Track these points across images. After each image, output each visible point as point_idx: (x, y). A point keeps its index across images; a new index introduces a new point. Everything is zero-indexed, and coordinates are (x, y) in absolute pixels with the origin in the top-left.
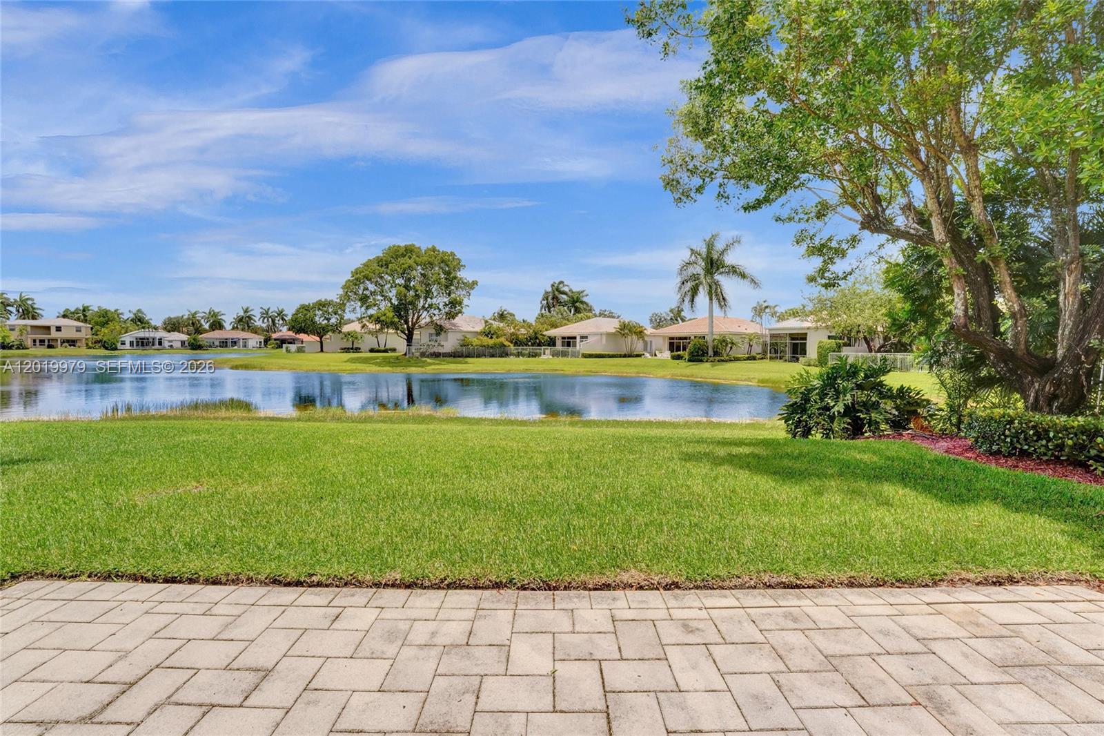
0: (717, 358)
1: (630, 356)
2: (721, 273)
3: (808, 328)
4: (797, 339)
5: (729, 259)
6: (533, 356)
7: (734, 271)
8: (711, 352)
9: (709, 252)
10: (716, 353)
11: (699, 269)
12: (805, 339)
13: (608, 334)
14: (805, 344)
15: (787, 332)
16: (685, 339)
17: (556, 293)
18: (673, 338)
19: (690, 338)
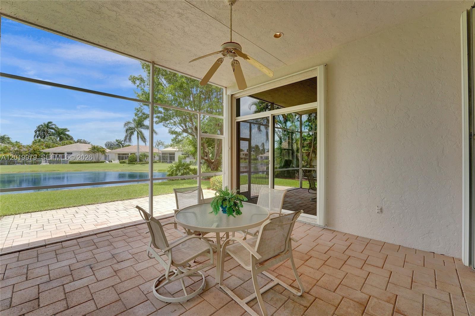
0: (141, 163)
1: (98, 162)
2: (143, 128)
3: (175, 151)
4: (171, 155)
6: (35, 164)
8: (138, 160)
10: (140, 160)
11: (133, 125)
12: (174, 155)
13: (86, 152)
15: (168, 152)
16: (126, 154)
17: (46, 128)
18: (120, 154)
19: (128, 154)
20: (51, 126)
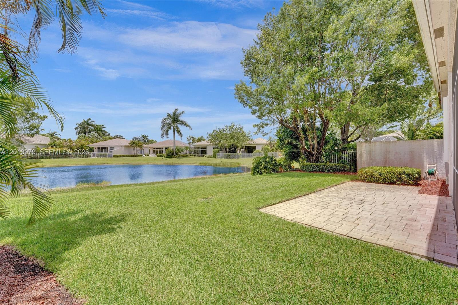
0: (177, 156)
1: (136, 156)
2: (178, 123)
3: (207, 145)
4: (203, 149)
5: (181, 118)
6: (85, 157)
7: (183, 123)
8: (175, 154)
9: (174, 115)
10: (176, 154)
11: (170, 121)
12: (206, 149)
13: (125, 146)
14: (206, 150)
15: (200, 146)
16: (160, 148)
17: (87, 125)
18: (155, 148)
19: (162, 148)
20: (91, 123)
